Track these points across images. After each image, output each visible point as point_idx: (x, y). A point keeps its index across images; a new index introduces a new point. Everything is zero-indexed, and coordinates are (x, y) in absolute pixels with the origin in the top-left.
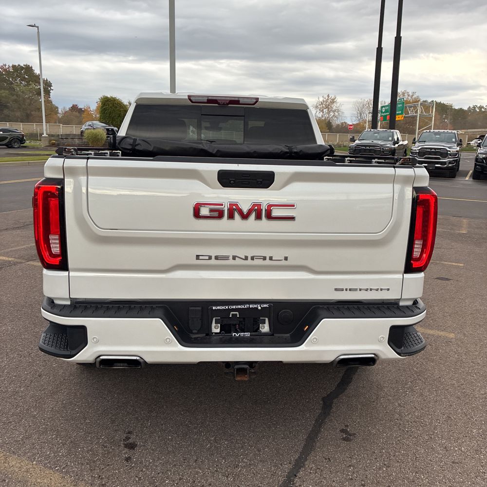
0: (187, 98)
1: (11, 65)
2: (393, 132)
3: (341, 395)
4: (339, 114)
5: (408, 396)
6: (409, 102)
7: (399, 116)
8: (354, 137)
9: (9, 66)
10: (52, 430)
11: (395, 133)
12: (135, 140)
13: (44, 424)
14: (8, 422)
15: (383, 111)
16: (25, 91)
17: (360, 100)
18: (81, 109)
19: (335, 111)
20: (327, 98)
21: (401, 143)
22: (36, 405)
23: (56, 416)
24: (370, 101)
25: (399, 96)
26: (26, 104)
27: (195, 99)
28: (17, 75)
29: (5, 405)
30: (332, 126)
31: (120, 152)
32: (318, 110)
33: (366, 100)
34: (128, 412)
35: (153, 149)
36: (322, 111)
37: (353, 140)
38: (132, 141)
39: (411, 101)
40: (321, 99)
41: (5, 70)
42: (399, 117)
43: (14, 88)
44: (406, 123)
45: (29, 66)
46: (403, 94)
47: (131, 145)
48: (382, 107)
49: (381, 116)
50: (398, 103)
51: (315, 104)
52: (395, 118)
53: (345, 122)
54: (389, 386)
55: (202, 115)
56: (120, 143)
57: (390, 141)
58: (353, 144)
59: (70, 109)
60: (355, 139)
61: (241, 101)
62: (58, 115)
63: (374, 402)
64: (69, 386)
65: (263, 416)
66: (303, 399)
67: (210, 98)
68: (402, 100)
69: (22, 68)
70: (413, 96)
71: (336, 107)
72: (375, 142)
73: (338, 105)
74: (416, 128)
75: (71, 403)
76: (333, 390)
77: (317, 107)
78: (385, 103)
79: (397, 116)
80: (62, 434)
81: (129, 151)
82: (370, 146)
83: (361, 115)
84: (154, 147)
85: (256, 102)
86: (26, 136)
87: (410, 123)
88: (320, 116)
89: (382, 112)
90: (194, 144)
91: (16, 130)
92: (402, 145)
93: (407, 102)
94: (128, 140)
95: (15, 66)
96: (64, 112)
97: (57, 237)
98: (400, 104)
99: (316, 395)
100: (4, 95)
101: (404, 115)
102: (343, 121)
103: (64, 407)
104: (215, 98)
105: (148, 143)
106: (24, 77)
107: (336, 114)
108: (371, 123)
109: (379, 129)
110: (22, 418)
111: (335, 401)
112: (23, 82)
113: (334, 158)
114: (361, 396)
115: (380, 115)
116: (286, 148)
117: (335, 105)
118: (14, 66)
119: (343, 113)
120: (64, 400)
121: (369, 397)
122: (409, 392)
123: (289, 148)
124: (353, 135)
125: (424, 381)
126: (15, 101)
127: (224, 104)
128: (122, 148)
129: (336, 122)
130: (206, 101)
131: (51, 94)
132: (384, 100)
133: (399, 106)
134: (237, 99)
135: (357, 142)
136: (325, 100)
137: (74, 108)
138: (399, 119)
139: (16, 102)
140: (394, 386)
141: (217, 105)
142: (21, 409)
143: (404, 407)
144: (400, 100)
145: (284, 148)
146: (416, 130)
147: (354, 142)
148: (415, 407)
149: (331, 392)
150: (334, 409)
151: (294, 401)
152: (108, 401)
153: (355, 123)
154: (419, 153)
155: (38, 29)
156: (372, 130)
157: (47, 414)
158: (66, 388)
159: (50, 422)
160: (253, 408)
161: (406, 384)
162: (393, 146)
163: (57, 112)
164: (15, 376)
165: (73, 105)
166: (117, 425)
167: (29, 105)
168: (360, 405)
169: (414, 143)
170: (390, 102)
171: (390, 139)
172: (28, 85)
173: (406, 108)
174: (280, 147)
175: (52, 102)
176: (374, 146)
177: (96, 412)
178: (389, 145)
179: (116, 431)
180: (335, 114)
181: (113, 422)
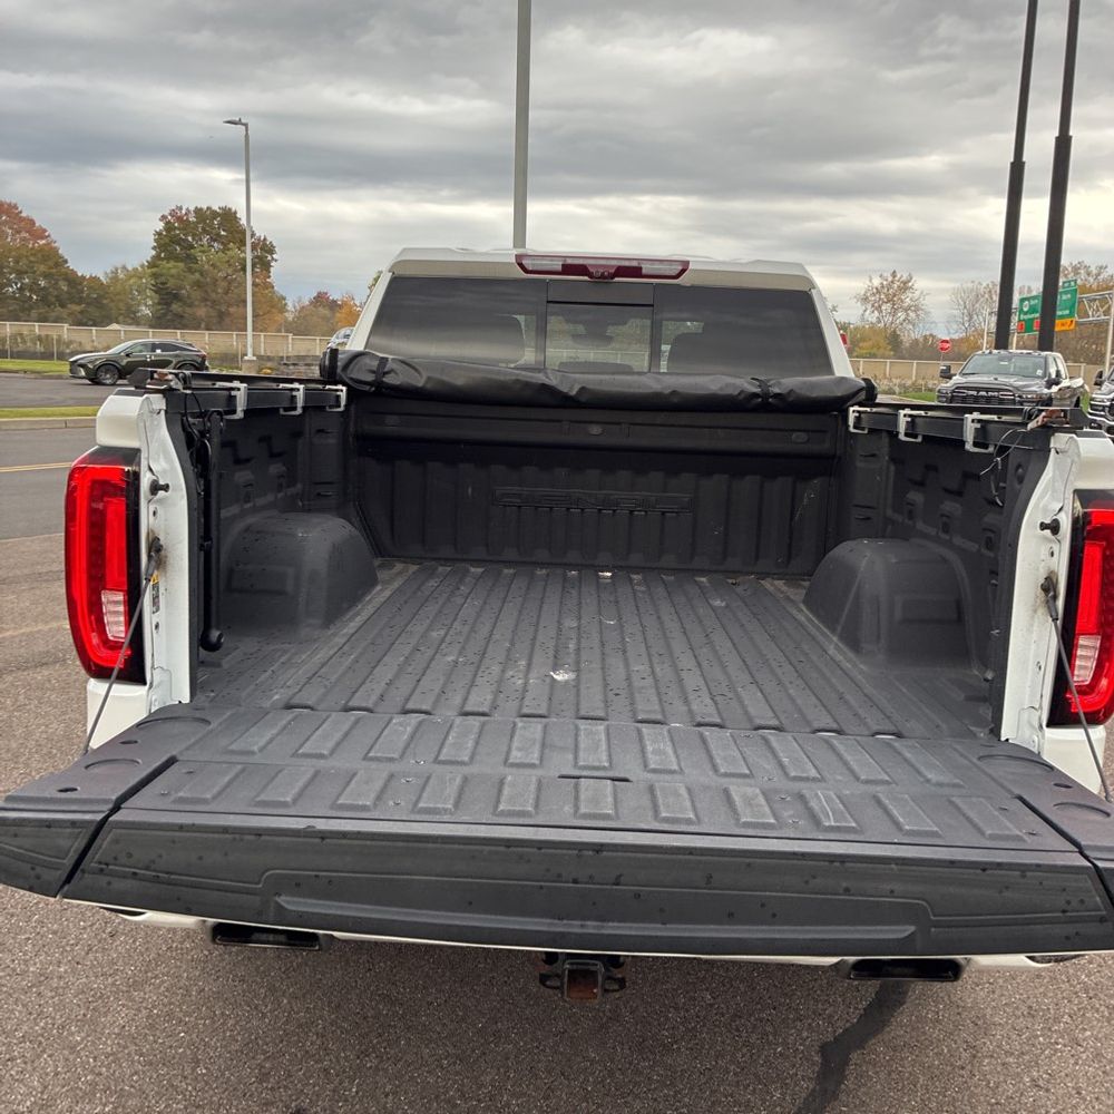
0: (514, 261)
1: (192, 208)
2: (1046, 358)
3: (874, 1041)
4: (918, 316)
5: (1059, 1058)
6: (1090, 290)
7: (1064, 321)
8: (949, 368)
9: (187, 209)
10: (109, 1088)
11: (1050, 360)
12: (383, 361)
13: (92, 1072)
14: (8, 1056)
15: (1025, 309)
16: (218, 264)
17: (970, 285)
18: (334, 302)
19: (909, 308)
20: (890, 279)
21: (1065, 383)
22: (84, 1015)
23: (126, 1051)
24: (994, 285)
25: (1066, 276)
26: (220, 291)
27: (533, 265)
28: (203, 229)
29: (12, 1011)
30: (901, 342)
31: (344, 388)
32: (869, 306)
33: (984, 285)
34: (307, 1052)
35: (426, 382)
36: (879, 309)
37: (947, 375)
38: (375, 363)
39: (1094, 286)
40: (877, 282)
41: (180, 219)
42: (1063, 325)
43: (195, 258)
44: (1082, 338)
45: (230, 209)
46: (1076, 270)
47: (373, 372)
48: (1022, 300)
49: (1020, 320)
50: (1060, 290)
51: (863, 292)
52: (1053, 325)
53: (931, 335)
54: (1006, 1022)
55: (548, 302)
56: (346, 367)
57: (1038, 377)
58: (948, 385)
59: (311, 303)
60: (952, 372)
61: (646, 268)
62: (286, 314)
63: (963, 1068)
64: (176, 967)
65: (655, 1088)
66: (769, 1043)
67: (569, 261)
68: (1073, 284)
69: (214, 214)
70: (1099, 274)
71: (911, 299)
72: (1002, 379)
73: (917, 293)
74: (1106, 350)
75: (170, 1015)
76: (853, 1025)
77: (865, 299)
78: (1030, 290)
79: (1057, 321)
80: (130, 1103)
81: (367, 388)
82: (987, 390)
83: (971, 317)
84: (429, 378)
85: (683, 271)
86: (212, 359)
87: (1089, 337)
88: (874, 320)
89: (1021, 311)
90: (524, 373)
91: (190, 345)
92: (1069, 387)
93: (1085, 289)
94: (367, 360)
95: (201, 209)
96: (298, 308)
97: (120, 597)
98: (1066, 293)
99: (805, 1034)
100: (173, 271)
101: (1076, 318)
102: (928, 333)
103: (152, 1027)
104: (581, 262)
105: (414, 368)
106: (218, 235)
107: (912, 315)
108: (994, 336)
109: (1013, 350)
110: (44, 1051)
111: (855, 1056)
112: (216, 245)
113: (874, 410)
114: (927, 1047)
115: (1017, 319)
116: (753, 385)
117: (910, 295)
118: (198, 211)
119: (927, 313)
120: (154, 1007)
121: (949, 1051)
122: (1065, 1046)
123: (762, 383)
124: (948, 363)
125: (1106, 1013)
126: (198, 284)
127: (603, 276)
128: (351, 379)
129: (911, 334)
130: (560, 268)
131: (272, 269)
132: (1027, 285)
133: (1064, 297)
134: (635, 264)
135: (957, 379)
136: (885, 283)
137: (321, 299)
138: (1063, 328)
139: (199, 286)
140: (1021, 1023)
141: (586, 278)
142: (46, 1023)
143: (1047, 1090)
144: (1066, 285)
145: (749, 383)
146: (1105, 354)
147: (950, 378)
148: (1079, 1093)
149: (846, 1030)
150: (850, 1083)
151: (745, 1050)
152: (264, 1016)
153: (956, 337)
154: (1111, 407)
155: (247, 130)
156: (995, 351)
157: (105, 1043)
158: (167, 974)
159: (109, 1067)
160: (630, 1064)
161: (1057, 1020)
162: (1046, 391)
163: (283, 309)
164: (55, 933)
165: (319, 293)
166: (272, 1089)
167: (226, 293)
168: (924, 1075)
169: (1099, 384)
170: (1041, 290)
171: (1040, 372)
172: (225, 249)
173: (1081, 301)
174: (738, 381)
175: (273, 287)
176: (999, 390)
177: (226, 1046)
178: (1038, 387)
179: (265, 1104)
180: (908, 315)
181: (263, 1077)
